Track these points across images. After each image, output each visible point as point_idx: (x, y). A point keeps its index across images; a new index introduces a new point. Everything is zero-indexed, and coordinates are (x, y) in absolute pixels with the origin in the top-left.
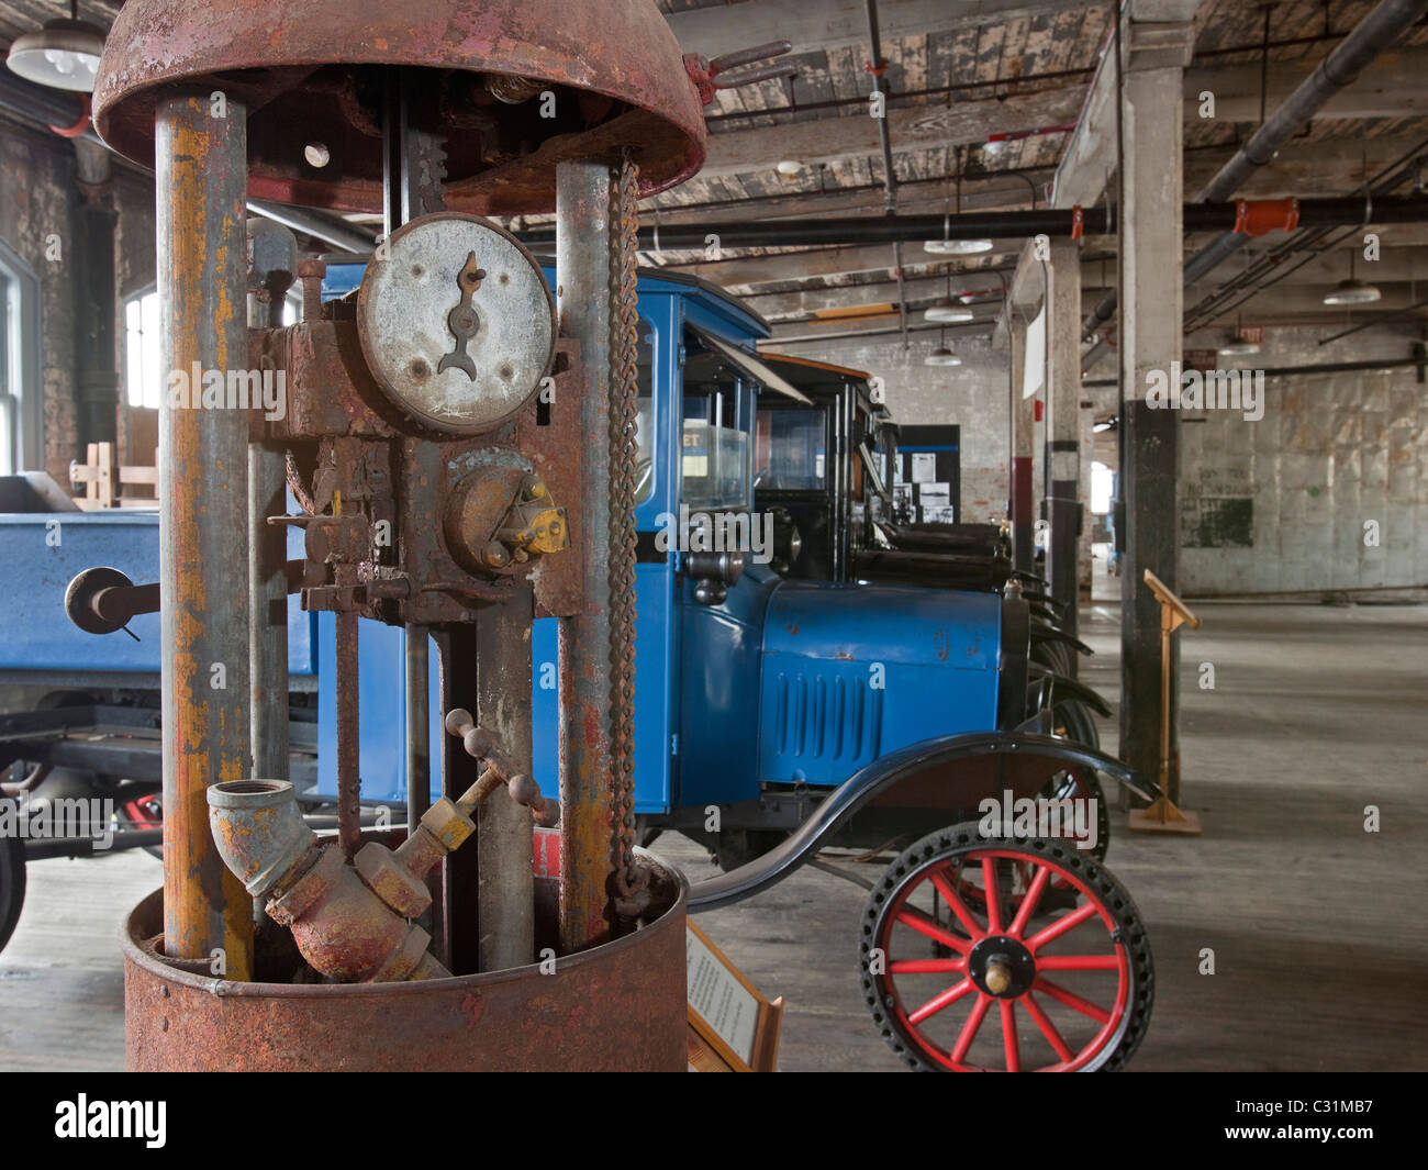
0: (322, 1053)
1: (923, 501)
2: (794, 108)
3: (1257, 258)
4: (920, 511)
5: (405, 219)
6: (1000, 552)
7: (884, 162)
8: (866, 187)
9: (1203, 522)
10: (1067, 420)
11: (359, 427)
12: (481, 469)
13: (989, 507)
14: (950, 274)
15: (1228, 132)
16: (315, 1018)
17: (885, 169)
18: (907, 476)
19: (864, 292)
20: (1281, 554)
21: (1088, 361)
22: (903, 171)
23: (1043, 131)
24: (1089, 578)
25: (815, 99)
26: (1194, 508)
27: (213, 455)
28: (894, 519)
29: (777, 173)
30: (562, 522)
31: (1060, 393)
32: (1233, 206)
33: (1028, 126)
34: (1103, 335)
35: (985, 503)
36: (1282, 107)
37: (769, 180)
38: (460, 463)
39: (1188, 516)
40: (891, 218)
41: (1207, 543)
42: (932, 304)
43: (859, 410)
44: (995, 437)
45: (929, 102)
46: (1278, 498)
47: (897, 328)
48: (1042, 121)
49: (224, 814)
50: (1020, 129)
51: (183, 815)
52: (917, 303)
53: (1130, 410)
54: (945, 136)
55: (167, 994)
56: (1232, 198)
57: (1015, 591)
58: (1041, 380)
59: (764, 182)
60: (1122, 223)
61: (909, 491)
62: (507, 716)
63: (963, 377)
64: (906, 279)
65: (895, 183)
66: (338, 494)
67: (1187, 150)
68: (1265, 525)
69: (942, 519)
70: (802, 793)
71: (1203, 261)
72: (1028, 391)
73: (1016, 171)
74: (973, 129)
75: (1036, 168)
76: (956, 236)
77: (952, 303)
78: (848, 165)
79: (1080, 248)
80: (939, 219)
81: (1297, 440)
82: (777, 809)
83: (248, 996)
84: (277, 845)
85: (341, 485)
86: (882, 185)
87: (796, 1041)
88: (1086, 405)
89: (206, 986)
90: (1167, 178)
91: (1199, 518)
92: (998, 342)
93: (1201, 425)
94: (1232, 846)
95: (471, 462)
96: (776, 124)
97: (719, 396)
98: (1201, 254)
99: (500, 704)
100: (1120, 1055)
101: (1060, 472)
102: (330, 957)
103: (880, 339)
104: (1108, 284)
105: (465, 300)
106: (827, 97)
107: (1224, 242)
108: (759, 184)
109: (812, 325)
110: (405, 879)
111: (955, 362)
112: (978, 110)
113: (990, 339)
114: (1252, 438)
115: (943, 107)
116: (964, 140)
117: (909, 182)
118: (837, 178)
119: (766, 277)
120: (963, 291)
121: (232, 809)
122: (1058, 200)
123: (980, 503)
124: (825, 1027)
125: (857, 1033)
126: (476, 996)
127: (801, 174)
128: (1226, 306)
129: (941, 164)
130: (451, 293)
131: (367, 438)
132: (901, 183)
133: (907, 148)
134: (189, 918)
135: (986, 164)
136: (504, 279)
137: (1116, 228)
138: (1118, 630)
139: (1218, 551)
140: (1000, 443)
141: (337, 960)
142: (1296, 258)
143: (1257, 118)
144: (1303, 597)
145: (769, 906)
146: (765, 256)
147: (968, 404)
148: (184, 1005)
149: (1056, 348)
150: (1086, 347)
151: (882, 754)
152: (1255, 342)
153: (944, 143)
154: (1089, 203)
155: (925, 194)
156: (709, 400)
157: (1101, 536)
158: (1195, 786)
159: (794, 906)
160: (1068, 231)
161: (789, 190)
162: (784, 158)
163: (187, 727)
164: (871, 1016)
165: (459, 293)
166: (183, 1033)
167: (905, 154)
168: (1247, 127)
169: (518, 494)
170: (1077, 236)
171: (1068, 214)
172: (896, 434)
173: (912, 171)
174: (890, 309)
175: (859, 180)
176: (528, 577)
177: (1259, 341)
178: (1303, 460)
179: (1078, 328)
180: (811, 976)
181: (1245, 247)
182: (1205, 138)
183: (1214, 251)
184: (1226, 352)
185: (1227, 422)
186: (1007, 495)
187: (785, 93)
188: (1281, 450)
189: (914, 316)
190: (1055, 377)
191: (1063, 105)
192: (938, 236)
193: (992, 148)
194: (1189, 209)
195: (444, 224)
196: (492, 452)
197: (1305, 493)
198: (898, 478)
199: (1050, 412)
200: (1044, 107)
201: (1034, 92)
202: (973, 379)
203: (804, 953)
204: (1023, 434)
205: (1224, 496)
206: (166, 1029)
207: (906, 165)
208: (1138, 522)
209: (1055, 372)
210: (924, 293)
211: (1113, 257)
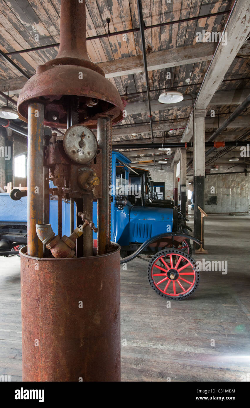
0: (57, 271)
1: (158, 196)
2: (135, 124)
3: (217, 153)
4: (157, 197)
5: (71, 125)
6: (172, 203)
7: (152, 134)
8: (148, 138)
9: (208, 200)
10: (184, 181)
11: (63, 162)
12: (84, 171)
13: (170, 197)
14: (163, 155)
15: (212, 130)
16: (55, 264)
17: (152, 135)
18: (155, 191)
19: (147, 158)
20: (222, 206)
21: (188, 171)
22: (155, 136)
23: (180, 129)
24: (188, 210)
25: (139, 122)
26: (206, 198)
27: (37, 166)
28: (153, 198)
29: (132, 136)
30: (99, 179)
31: (183, 176)
32: (213, 143)
33: (177, 128)
34: (190, 166)
35: (169, 197)
36: (222, 124)
37: (131, 137)
38: (80, 170)
39: (205, 199)
40: (153, 144)
41: (209, 204)
42: (160, 160)
43: (147, 177)
44: (171, 185)
45: (159, 123)
46: (221, 196)
47: (153, 165)
48: (180, 127)
49: (39, 229)
50: (176, 128)
51: (31, 230)
52: (157, 160)
53: (195, 178)
54: (162, 129)
55: (29, 261)
56: (213, 141)
57: (175, 208)
58: (179, 174)
59: (130, 137)
60: (194, 144)
61: (155, 194)
62: (88, 216)
63: (165, 174)
64: (155, 156)
65: (153, 138)
66: (59, 174)
67: (205, 133)
68: (219, 201)
69: (161, 199)
70: (137, 244)
71: (208, 152)
72: (177, 176)
73: (175, 136)
74: (167, 128)
75: (178, 135)
76: (164, 147)
77: (163, 160)
78: (145, 134)
79: (186, 150)
80: (161, 144)
81: (224, 186)
82: (132, 247)
83: (43, 260)
84: (48, 234)
85: (59, 173)
86: (151, 138)
87: (136, 289)
88: (187, 179)
89: (36, 259)
90: (202, 136)
91: (207, 200)
92: (171, 168)
93: (207, 183)
94: (214, 256)
95: (82, 170)
96: (132, 127)
97: (122, 174)
98: (208, 151)
99: (87, 213)
100: (194, 290)
101: (183, 190)
102: (58, 254)
103: (151, 167)
104: (191, 157)
105: (82, 140)
106: (141, 122)
107: (212, 149)
108: (129, 138)
109: (138, 164)
110: (71, 241)
111: (164, 171)
112: (168, 125)
113: (170, 167)
114: (217, 185)
115: (162, 124)
116: (166, 130)
117: (156, 138)
118: (143, 137)
119: (130, 155)
120: (165, 158)
121: (40, 228)
122: (182, 141)
123: (168, 197)
124: (141, 286)
125: (147, 287)
126: (84, 261)
127: (136, 136)
128: (212, 161)
129: (161, 134)
130: (79, 139)
131: (64, 164)
132: (154, 138)
133: (156, 131)
134: (32, 248)
135: (170, 135)
136: (89, 137)
137: (193, 146)
138: (193, 219)
139: (211, 206)
140: (172, 186)
141: (59, 255)
142: (224, 153)
143: (218, 127)
144: (226, 214)
145: (130, 266)
146: (130, 151)
147: (166, 179)
148: (32, 263)
149: (182, 168)
150: (187, 169)
151: (152, 237)
152: (217, 168)
153: (162, 130)
154: (188, 142)
155: (159, 140)
156: (120, 175)
157: (190, 203)
158: (207, 246)
159: (135, 266)
160: (184, 146)
161: (134, 139)
162: (133, 133)
163: (32, 214)
164: (149, 283)
165: (81, 139)
166: (31, 268)
167: (155, 132)
168: (216, 129)
169: (91, 175)
170: (186, 148)
171: (184, 143)
172: (153, 183)
173: (156, 136)
174: (152, 161)
175: (147, 137)
176: (92, 191)
177: (218, 168)
178: (226, 189)
179: (186, 165)
180: (138, 278)
181: (215, 150)
182: (208, 131)
183: (210, 151)
184: (212, 170)
185: (212, 182)
186: (173, 195)
187: (134, 121)
188: (222, 187)
189: (156, 163)
190: (182, 173)
191: (183, 124)
192: (161, 147)
193: (171, 132)
194: (206, 143)
195: (78, 126)
196: (86, 168)
197: (226, 195)
198: (153, 191)
199: (181, 180)
200: (180, 124)
201: (178, 122)
202: (167, 174)
203: (137, 274)
204: (176, 184)
205: (212, 196)
206: (28, 267)
207: (155, 135)
208: (197, 198)
209: (182, 172)
210: (158, 158)
211: (193, 152)
